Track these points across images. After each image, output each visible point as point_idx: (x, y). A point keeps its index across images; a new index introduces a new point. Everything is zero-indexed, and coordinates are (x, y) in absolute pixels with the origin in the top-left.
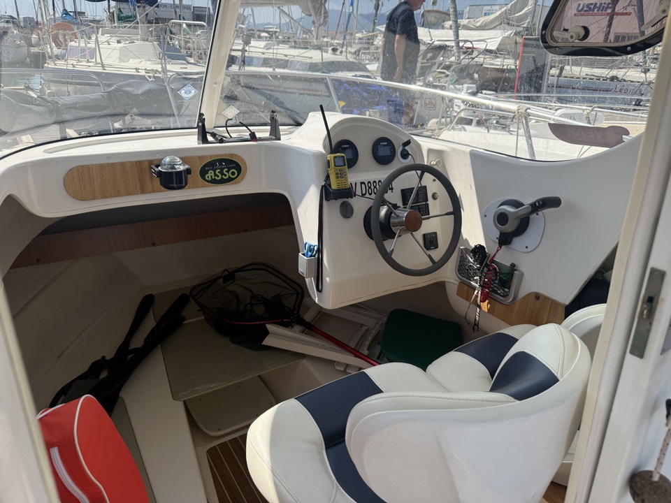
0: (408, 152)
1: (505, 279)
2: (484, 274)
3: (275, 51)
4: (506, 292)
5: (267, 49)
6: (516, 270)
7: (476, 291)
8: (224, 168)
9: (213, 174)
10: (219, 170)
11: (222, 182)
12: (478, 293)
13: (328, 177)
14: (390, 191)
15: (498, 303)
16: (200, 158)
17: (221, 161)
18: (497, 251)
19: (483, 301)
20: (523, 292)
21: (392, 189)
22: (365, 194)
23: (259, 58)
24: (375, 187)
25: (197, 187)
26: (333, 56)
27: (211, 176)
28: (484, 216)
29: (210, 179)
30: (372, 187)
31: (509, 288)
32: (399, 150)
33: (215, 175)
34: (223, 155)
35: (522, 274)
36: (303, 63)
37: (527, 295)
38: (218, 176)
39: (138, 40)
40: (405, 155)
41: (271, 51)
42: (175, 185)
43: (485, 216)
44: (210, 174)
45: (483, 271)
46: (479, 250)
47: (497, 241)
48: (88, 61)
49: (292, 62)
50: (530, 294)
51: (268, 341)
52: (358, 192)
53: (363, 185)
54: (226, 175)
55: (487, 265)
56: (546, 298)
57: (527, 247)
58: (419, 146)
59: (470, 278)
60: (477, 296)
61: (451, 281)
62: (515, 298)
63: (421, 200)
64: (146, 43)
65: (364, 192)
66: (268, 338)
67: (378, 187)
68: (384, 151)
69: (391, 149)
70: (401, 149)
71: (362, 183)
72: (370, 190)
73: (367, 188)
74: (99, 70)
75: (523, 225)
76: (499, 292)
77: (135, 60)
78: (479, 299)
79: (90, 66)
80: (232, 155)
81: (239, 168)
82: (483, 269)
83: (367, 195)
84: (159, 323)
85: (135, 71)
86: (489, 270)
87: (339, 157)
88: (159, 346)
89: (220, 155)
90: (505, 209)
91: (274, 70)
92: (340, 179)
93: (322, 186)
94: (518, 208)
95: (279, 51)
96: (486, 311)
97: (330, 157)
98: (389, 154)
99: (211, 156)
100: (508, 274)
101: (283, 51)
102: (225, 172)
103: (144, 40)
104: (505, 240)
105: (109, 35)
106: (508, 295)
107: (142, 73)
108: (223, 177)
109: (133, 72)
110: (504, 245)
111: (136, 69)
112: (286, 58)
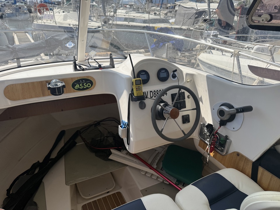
0: (175, 75)
1: (222, 143)
2: (211, 139)
3: (129, 14)
4: (222, 149)
5: (126, 14)
6: (228, 139)
7: (208, 147)
8: (84, 83)
9: (78, 86)
10: (82, 84)
11: (83, 89)
12: (208, 148)
13: (132, 90)
14: (165, 95)
15: (218, 153)
16: (72, 79)
17: (82, 80)
18: (219, 128)
19: (211, 152)
20: (231, 150)
21: (166, 94)
22: (152, 97)
23: (123, 18)
24: (158, 93)
25: (71, 92)
26: (154, 16)
27: (78, 87)
28: (212, 109)
29: (77, 88)
30: (156, 93)
31: (224, 148)
32: (171, 74)
33: (80, 86)
34: (83, 77)
35: (231, 141)
36: (141, 20)
37: (233, 152)
38: (81, 87)
39: (71, 11)
40: (174, 76)
41: (128, 14)
42: (57, 94)
43: (214, 109)
44: (77, 86)
45: (211, 137)
46: (209, 126)
47: (219, 122)
48: (51, 21)
49: (136, 19)
50: (234, 152)
51: (111, 157)
52: (149, 96)
53: (151, 93)
54: (85, 86)
55: (213, 135)
56: (243, 156)
57: (234, 128)
58: (181, 72)
59: (205, 139)
60: (208, 149)
61: (196, 138)
62: (227, 153)
63: (182, 99)
64: (75, 12)
65: (152, 96)
66: (111, 156)
67: (159, 93)
68: (163, 75)
69: (167, 74)
70: (172, 73)
71: (151, 92)
72: (155, 95)
73: (154, 94)
74: (54, 24)
75: (232, 118)
76: (219, 148)
77: (70, 20)
78: (209, 151)
79: (51, 23)
80: (88, 77)
81: (92, 83)
82: (211, 136)
83: (153, 98)
84: (65, 145)
85: (68, 25)
86: (214, 137)
87: (138, 80)
88: (64, 157)
89: (82, 77)
90: (223, 108)
91: (129, 23)
92: (138, 91)
93: (130, 94)
94: (230, 109)
95: (131, 15)
96: (212, 156)
97: (134, 80)
98: (166, 76)
99: (77, 78)
100: (223, 141)
101: (133, 14)
102: (84, 85)
103: (74, 11)
104: (223, 123)
105: (60, 9)
106: (223, 151)
107: (72, 26)
108: (84, 87)
109: (68, 26)
110: (222, 125)
111: (69, 24)
112: (134, 18)
